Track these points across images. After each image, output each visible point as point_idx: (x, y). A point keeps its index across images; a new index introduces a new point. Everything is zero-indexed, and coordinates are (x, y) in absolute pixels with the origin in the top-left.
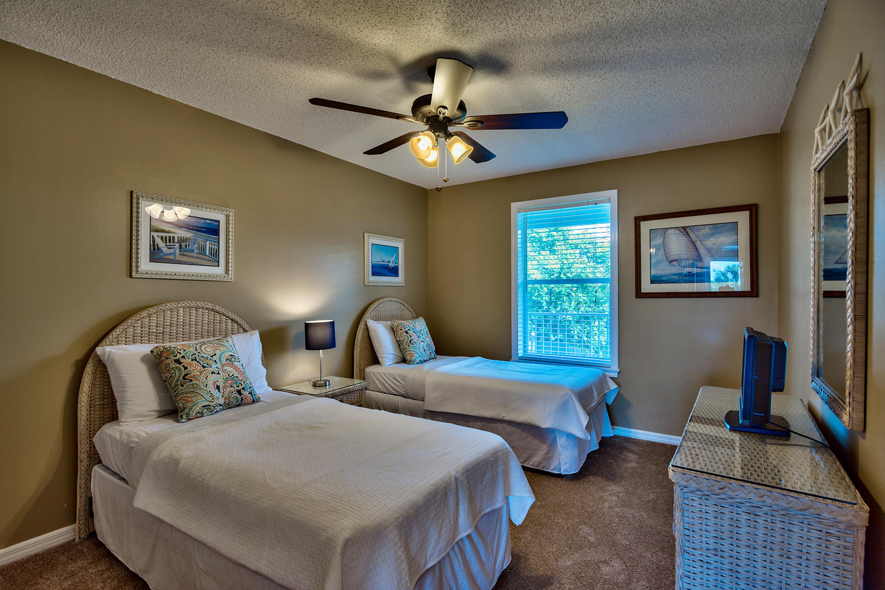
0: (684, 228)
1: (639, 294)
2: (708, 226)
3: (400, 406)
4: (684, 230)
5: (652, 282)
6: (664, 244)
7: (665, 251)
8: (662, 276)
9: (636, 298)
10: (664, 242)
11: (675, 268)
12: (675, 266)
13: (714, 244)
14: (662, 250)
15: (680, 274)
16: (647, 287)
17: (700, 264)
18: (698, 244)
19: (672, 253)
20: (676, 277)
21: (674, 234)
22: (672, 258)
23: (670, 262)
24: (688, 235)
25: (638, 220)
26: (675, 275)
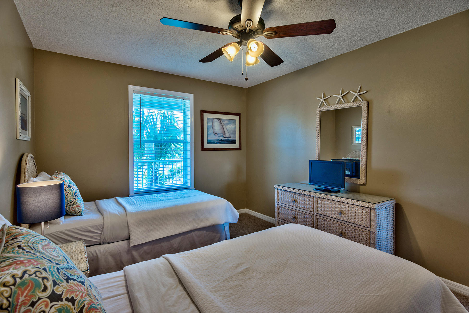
0: (220, 119)
1: (203, 149)
2: (227, 120)
3: (99, 254)
4: (220, 120)
5: (208, 143)
6: (212, 125)
7: (213, 129)
8: (212, 141)
9: (201, 151)
10: (212, 124)
11: (216, 137)
12: (216, 136)
13: (229, 128)
14: (212, 128)
15: (218, 140)
16: (206, 146)
17: (224, 136)
18: (224, 127)
19: (216, 130)
20: (217, 141)
21: (216, 121)
22: (215, 132)
23: (215, 134)
24: (221, 123)
25: (203, 112)
26: (216, 140)
